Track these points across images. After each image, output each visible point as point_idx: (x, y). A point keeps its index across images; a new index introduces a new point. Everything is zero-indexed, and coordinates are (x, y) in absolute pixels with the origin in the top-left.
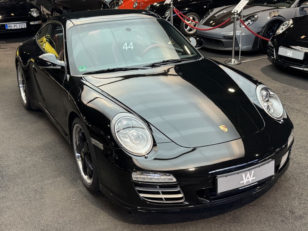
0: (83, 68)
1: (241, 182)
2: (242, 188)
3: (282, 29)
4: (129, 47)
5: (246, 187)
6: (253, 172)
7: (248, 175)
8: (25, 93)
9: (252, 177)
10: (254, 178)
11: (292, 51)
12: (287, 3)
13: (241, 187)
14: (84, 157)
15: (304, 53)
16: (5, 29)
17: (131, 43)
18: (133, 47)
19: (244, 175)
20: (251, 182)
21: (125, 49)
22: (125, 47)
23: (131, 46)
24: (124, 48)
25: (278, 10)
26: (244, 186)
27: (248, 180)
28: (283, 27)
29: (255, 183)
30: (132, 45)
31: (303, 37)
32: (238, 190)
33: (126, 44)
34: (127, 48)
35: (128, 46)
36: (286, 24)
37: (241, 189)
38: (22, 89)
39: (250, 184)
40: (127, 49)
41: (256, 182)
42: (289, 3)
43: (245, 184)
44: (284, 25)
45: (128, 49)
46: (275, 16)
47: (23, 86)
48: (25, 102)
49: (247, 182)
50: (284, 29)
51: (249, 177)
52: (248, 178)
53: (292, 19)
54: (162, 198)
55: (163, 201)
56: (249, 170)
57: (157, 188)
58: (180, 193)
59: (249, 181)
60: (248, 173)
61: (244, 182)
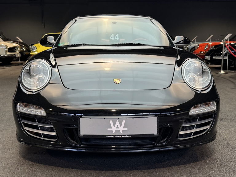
1: (108, 129)
2: (110, 137)
4: (115, 38)
5: (115, 137)
6: (124, 122)
7: (117, 123)
9: (124, 128)
10: (126, 129)
17: (118, 35)
19: (111, 122)
21: (112, 39)
22: (112, 37)
23: (117, 37)
24: (110, 38)
26: (112, 135)
27: (117, 129)
32: (105, 137)
33: (113, 35)
34: (113, 38)
35: (114, 37)
37: (108, 137)
40: (113, 39)
43: (114, 132)
49: (116, 131)
51: (119, 126)
52: (117, 127)
54: (40, 133)
55: (42, 137)
56: (119, 118)
57: (36, 122)
58: (53, 132)
59: (119, 131)
60: (117, 121)
61: (112, 131)
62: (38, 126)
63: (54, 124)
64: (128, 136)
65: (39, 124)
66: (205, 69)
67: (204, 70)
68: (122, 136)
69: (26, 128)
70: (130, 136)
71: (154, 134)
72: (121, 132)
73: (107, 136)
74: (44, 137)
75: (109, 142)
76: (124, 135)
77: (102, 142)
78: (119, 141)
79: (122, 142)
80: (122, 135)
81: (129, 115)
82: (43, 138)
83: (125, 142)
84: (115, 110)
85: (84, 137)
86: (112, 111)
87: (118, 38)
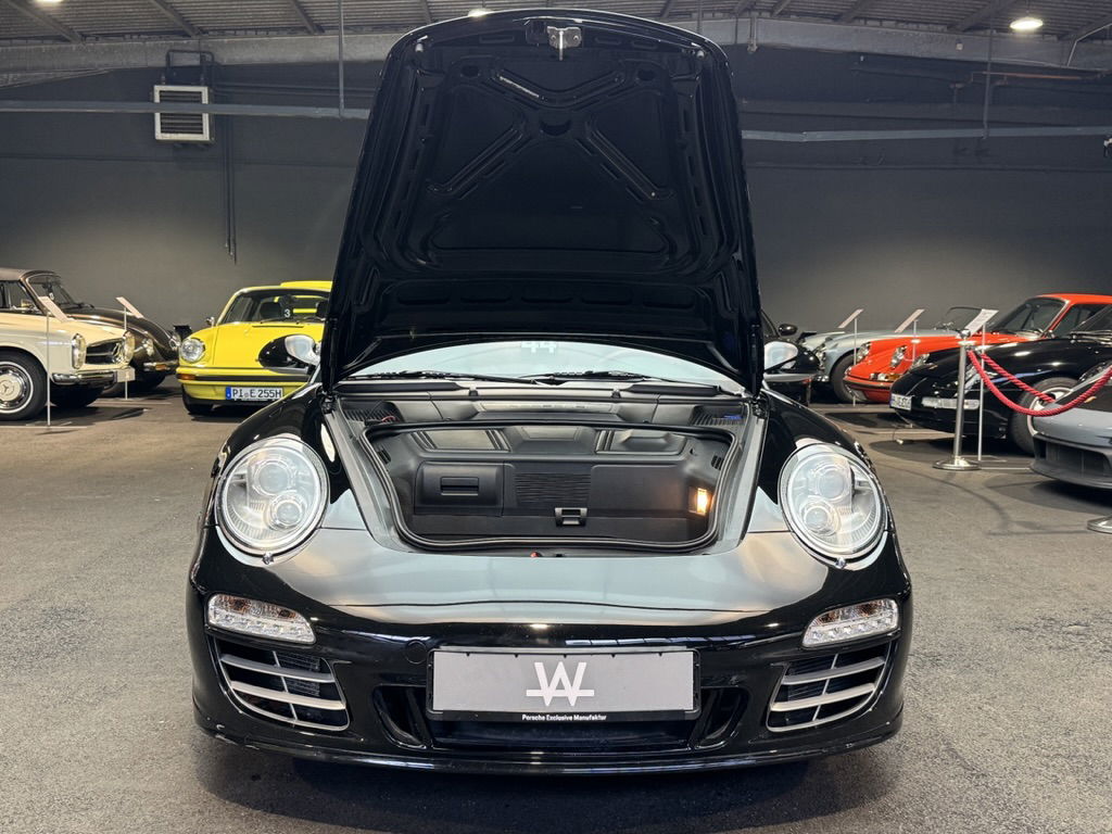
1: (530, 693)
2: (534, 718)
4: (542, 346)
5: (553, 718)
6: (582, 667)
7: (561, 672)
9: (581, 688)
10: (590, 693)
13: (528, 714)
19: (539, 667)
20: (573, 706)
26: (543, 714)
27: (560, 693)
29: (598, 714)
32: (516, 720)
34: (534, 347)
37: (528, 718)
39: (572, 714)
40: (534, 350)
41: (602, 714)
43: (547, 704)
51: (566, 682)
52: (560, 686)
54: (287, 704)
55: (291, 716)
56: (565, 655)
57: (273, 663)
58: (336, 698)
59: (566, 699)
60: (561, 664)
61: (542, 698)
62: (279, 678)
63: (340, 672)
64: (595, 718)
65: (285, 670)
66: (860, 483)
67: (857, 487)
68: (577, 718)
69: (234, 686)
70: (603, 718)
71: (683, 711)
72: (573, 704)
73: (524, 716)
74: (301, 718)
75: (527, 737)
76: (581, 714)
77: (503, 737)
78: (563, 734)
79: (572, 739)
80: (576, 714)
81: (595, 642)
82: (295, 722)
83: (585, 738)
84: (544, 627)
85: (447, 719)
86: (531, 628)
87: (552, 347)
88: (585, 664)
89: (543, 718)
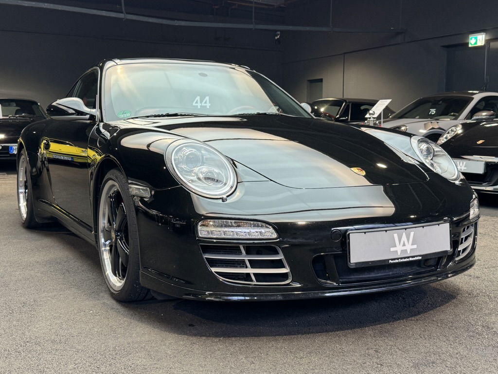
0: (125, 113)
1: (392, 249)
2: (394, 261)
3: (446, 138)
4: (203, 104)
5: (402, 260)
6: (412, 234)
7: (404, 238)
8: (27, 201)
9: (412, 244)
10: (415, 246)
11: (465, 162)
12: (451, 115)
13: (392, 260)
14: (116, 239)
15: (484, 163)
16: (8, 153)
17: (207, 98)
18: (210, 105)
19: (396, 236)
21: (197, 106)
22: (197, 102)
23: (206, 103)
24: (194, 104)
25: (438, 121)
26: (398, 259)
27: (404, 248)
28: (448, 135)
29: (417, 256)
30: (208, 101)
31: (480, 142)
32: (387, 263)
33: (198, 98)
34: (199, 105)
35: (201, 102)
36: (452, 131)
37: (392, 262)
38: (21, 196)
39: (408, 257)
40: (199, 107)
41: (420, 256)
42: (453, 115)
44: (448, 133)
45: (201, 106)
46: (433, 128)
47: (25, 192)
48: (25, 216)
49: (402, 251)
50: (449, 138)
51: (406, 243)
52: (404, 245)
53: (461, 124)
54: (249, 274)
56: (406, 229)
57: (241, 252)
58: (283, 267)
59: (406, 250)
60: (404, 233)
61: (397, 251)
63: (286, 252)
64: (417, 258)
65: (248, 255)
66: (436, 151)
67: (435, 153)
70: (420, 258)
71: (447, 251)
72: (409, 252)
73: (390, 261)
74: (258, 280)
76: (412, 257)
82: (254, 283)
85: (358, 266)
87: (208, 105)
88: (413, 232)
89: (398, 261)
